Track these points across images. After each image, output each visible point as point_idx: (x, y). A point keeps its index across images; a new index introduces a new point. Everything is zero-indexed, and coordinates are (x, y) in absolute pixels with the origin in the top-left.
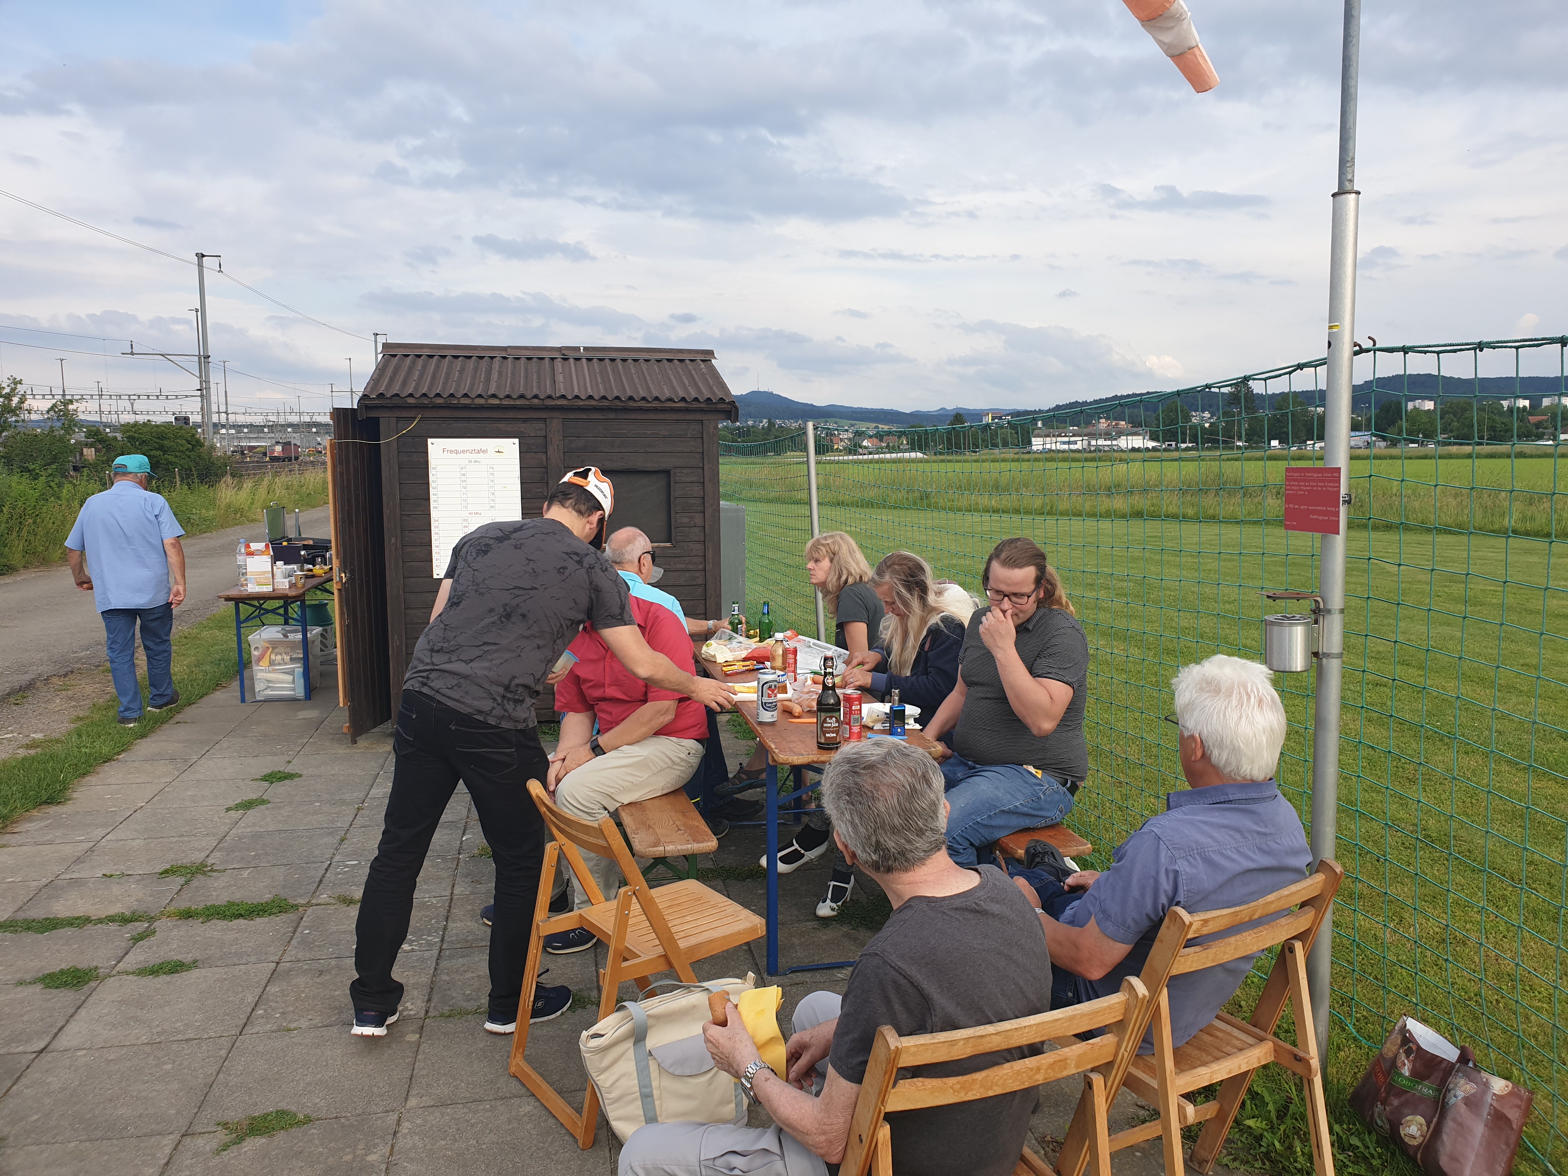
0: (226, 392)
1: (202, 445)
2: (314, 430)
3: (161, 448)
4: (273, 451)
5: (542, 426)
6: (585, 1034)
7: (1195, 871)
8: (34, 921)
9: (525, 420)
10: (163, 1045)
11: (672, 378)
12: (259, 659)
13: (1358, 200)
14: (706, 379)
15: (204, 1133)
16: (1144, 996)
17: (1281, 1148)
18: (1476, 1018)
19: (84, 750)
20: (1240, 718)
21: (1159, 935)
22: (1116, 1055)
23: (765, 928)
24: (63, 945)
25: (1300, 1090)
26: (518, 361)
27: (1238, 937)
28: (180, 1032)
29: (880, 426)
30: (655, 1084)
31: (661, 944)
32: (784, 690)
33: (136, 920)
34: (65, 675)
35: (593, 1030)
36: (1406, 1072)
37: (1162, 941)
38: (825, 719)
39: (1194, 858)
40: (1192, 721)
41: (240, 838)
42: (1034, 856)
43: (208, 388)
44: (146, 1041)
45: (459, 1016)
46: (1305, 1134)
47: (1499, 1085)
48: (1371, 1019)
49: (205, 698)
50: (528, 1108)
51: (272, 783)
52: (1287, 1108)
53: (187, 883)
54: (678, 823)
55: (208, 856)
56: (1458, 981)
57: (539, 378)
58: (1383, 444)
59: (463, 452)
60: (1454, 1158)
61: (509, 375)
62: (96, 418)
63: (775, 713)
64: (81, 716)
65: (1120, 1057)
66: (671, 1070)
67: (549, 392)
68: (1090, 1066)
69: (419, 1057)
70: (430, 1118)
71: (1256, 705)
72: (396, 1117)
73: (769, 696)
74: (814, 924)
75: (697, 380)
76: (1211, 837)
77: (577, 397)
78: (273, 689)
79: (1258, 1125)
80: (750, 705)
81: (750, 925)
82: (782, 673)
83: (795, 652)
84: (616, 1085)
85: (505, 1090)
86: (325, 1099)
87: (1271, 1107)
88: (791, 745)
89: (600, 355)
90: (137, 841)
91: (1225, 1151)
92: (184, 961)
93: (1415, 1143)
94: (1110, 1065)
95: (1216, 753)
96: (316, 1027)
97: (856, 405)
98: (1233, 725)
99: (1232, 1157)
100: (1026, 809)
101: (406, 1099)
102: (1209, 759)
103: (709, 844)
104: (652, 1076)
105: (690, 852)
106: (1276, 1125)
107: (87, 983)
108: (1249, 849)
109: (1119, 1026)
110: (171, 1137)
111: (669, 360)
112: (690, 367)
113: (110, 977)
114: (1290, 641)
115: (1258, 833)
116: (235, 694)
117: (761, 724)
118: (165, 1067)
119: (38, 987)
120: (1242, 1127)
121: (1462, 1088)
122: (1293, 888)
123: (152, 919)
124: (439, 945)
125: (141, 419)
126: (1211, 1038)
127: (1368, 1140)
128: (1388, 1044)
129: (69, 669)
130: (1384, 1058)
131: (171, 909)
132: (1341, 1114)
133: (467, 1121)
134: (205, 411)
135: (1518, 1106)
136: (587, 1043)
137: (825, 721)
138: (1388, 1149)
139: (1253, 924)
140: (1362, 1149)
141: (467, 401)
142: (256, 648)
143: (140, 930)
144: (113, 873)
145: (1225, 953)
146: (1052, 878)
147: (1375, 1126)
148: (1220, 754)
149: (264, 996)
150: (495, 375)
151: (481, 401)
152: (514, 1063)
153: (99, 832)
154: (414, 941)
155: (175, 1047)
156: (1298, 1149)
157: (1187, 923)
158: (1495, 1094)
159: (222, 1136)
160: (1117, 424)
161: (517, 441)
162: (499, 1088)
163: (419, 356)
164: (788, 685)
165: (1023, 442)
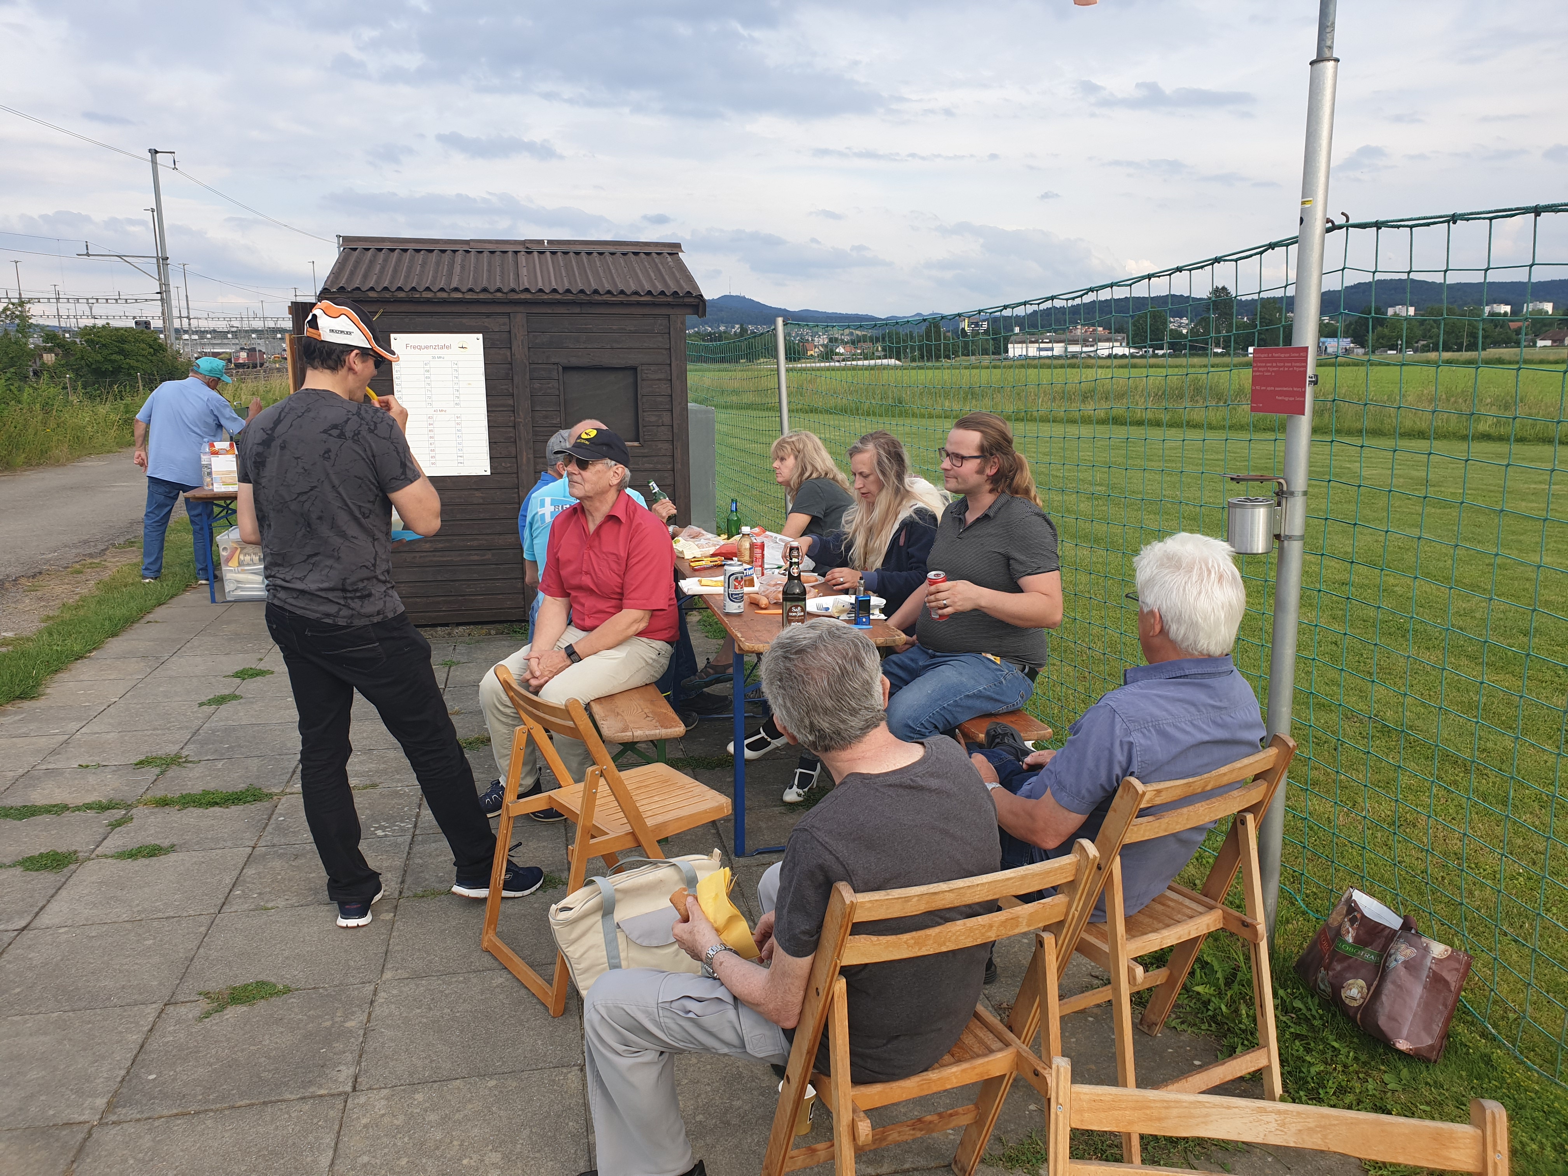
0: (187, 296)
1: (165, 350)
2: (279, 336)
3: (121, 352)
4: (238, 358)
5: (506, 320)
6: (554, 907)
7: (1149, 742)
8: (12, 808)
9: (488, 315)
10: (143, 923)
11: (638, 271)
12: (228, 560)
13: (1336, 68)
14: (673, 273)
15: (187, 1002)
16: (1095, 857)
17: (1228, 1011)
18: (1421, 893)
19: (55, 648)
20: (1200, 593)
21: (1113, 804)
22: (1067, 914)
23: (730, 807)
24: (42, 831)
25: (1247, 958)
26: (481, 255)
27: (1191, 808)
28: (160, 911)
29: (856, 332)
30: (623, 955)
31: (629, 822)
32: (751, 583)
33: (113, 808)
34: (34, 577)
35: (562, 904)
36: (1350, 939)
37: (1115, 811)
38: (791, 608)
39: (1149, 731)
40: (1152, 596)
41: (214, 732)
42: (995, 737)
43: (168, 292)
44: (127, 919)
45: (433, 896)
46: (1250, 999)
47: (1438, 950)
48: (1320, 895)
49: (176, 599)
50: (501, 980)
51: (244, 679)
52: (1235, 975)
53: (162, 773)
54: (646, 711)
55: (182, 748)
56: (1407, 859)
57: (502, 272)
58: (1361, 351)
59: (426, 347)
60: (1392, 1018)
61: (472, 268)
62: (54, 323)
63: (741, 604)
64: (51, 615)
65: (1070, 916)
66: (638, 941)
67: (512, 285)
68: (1041, 925)
69: (394, 934)
70: (406, 989)
71: (1217, 580)
72: (372, 987)
73: (736, 588)
74: (782, 809)
75: (664, 274)
76: (1166, 710)
77: (541, 290)
78: (243, 589)
79: (1207, 990)
80: (717, 597)
81: (717, 804)
82: (749, 567)
83: (762, 546)
84: (585, 956)
85: (477, 964)
86: (304, 971)
87: (1219, 975)
88: (757, 634)
89: (565, 248)
90: (113, 734)
91: (1173, 1016)
92: (162, 845)
93: (1355, 1004)
94: (1061, 924)
95: (1174, 627)
96: (292, 906)
97: (830, 310)
98: (1192, 601)
99: (1180, 1020)
100: (989, 693)
101: (382, 972)
102: (1167, 634)
103: (677, 729)
104: (620, 947)
105: (658, 737)
106: (1223, 991)
107: (67, 866)
108: (1203, 723)
109: (1071, 886)
110: (154, 1006)
111: (634, 253)
112: (657, 260)
113: (89, 859)
114: (1252, 523)
115: (1213, 707)
116: (205, 595)
117: (728, 614)
118: (146, 942)
119: (18, 870)
120: (1191, 993)
121: (1403, 952)
122: (1246, 761)
123: (129, 807)
124: (412, 830)
125: (100, 323)
126: (1163, 908)
127: (1310, 1003)
128: (1334, 915)
129: (37, 570)
130: (1330, 928)
131: (148, 796)
132: (1286, 981)
133: (442, 992)
134: (166, 315)
135: (1457, 970)
136: (556, 916)
137: (790, 610)
138: (1329, 1011)
139: (1205, 795)
140: (1304, 1011)
141: (429, 295)
142: (225, 549)
143: (118, 817)
144: (89, 764)
145: (1177, 823)
146: (1012, 758)
147: (1318, 990)
148: (1178, 629)
149: (241, 878)
150: (457, 269)
151: (444, 295)
152: (486, 938)
153: (73, 726)
154: (387, 827)
155: (155, 924)
156: (1244, 1012)
157: (1140, 792)
158: (1434, 958)
159: (204, 1005)
160: (1094, 330)
161: (480, 336)
162: (472, 962)
163: (380, 250)
164: (755, 579)
165: (1000, 348)
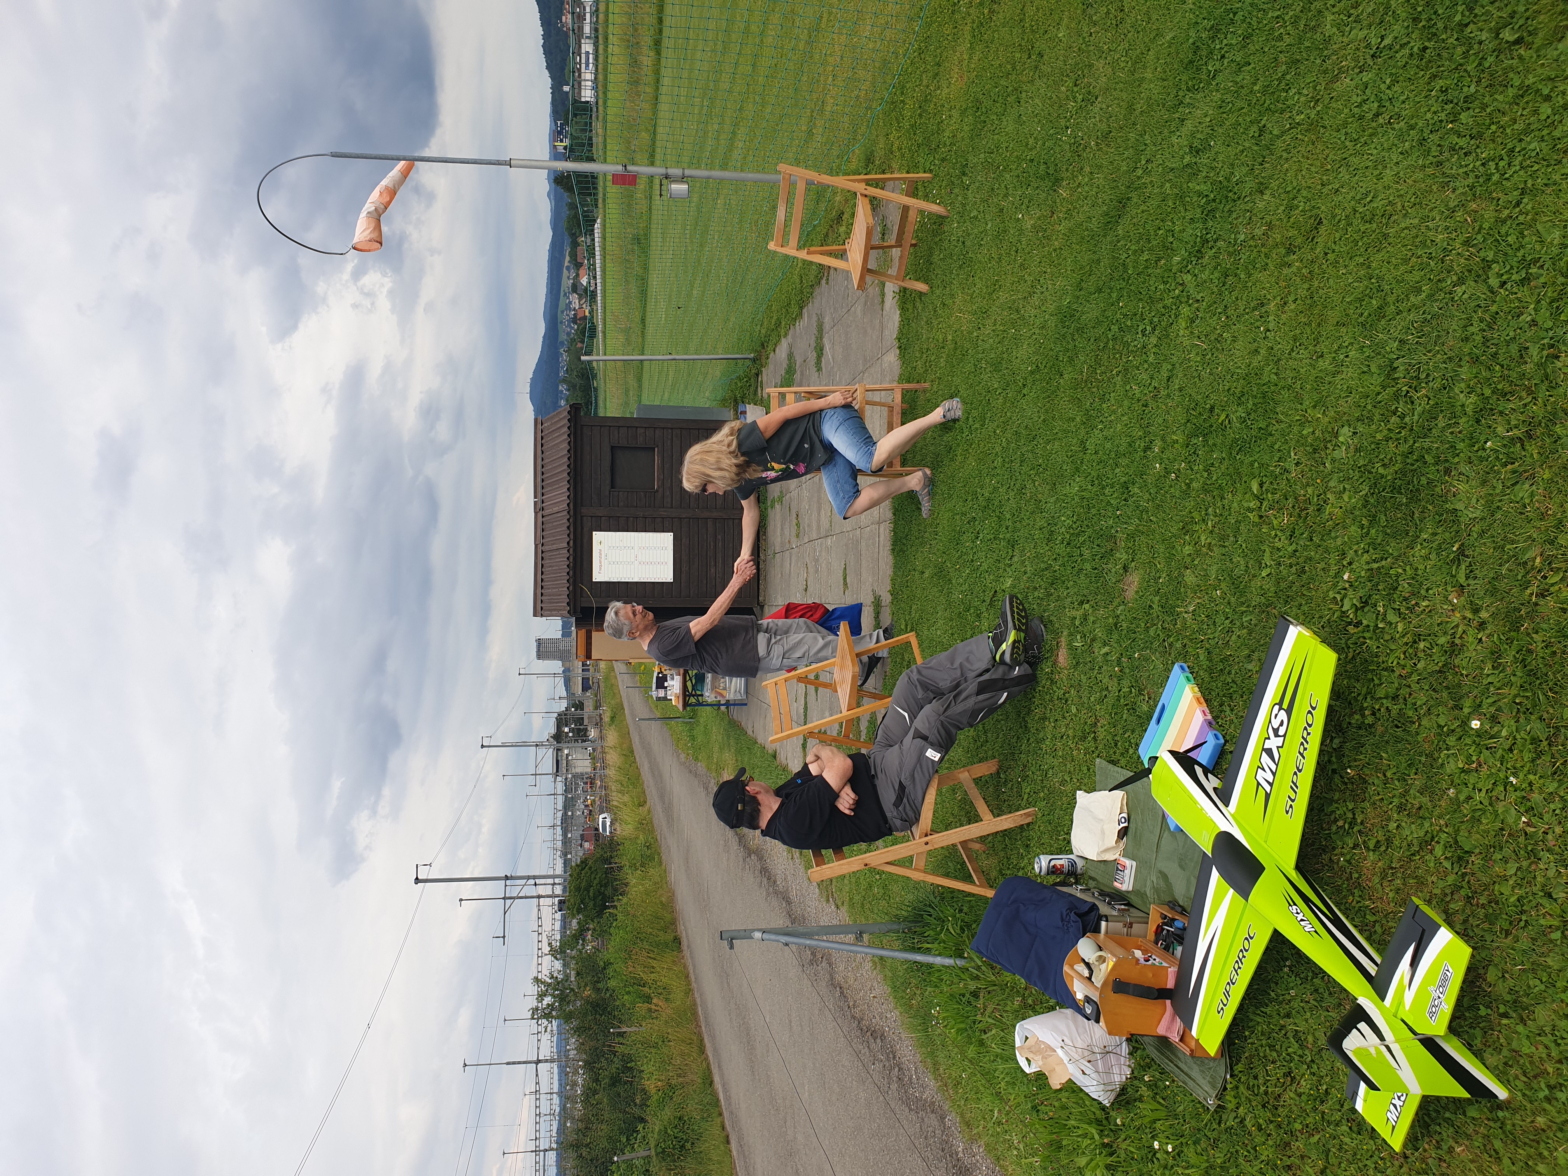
5: (585, 518)
9: (582, 528)
11: (554, 443)
26: (545, 536)
29: (566, 264)
57: (556, 521)
59: (600, 562)
67: (565, 514)
77: (568, 498)
89: (539, 488)
111: (542, 446)
112: (546, 432)
141: (571, 558)
151: (571, 550)
160: (569, 6)
161: (594, 533)
165: (584, 108)
